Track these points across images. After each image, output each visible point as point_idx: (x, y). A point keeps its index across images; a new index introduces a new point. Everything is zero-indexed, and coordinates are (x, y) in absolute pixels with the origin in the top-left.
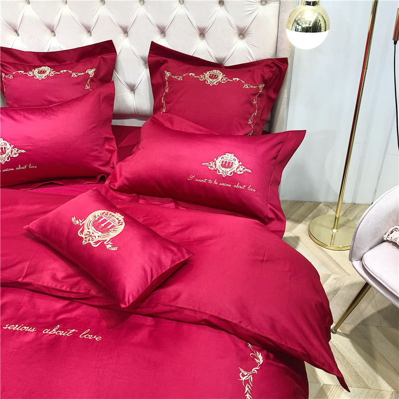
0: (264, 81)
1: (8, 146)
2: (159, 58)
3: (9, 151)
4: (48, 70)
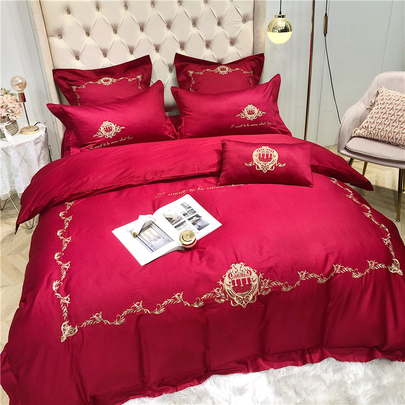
0: (253, 69)
1: (113, 125)
2: (182, 63)
3: (114, 129)
4: (111, 79)
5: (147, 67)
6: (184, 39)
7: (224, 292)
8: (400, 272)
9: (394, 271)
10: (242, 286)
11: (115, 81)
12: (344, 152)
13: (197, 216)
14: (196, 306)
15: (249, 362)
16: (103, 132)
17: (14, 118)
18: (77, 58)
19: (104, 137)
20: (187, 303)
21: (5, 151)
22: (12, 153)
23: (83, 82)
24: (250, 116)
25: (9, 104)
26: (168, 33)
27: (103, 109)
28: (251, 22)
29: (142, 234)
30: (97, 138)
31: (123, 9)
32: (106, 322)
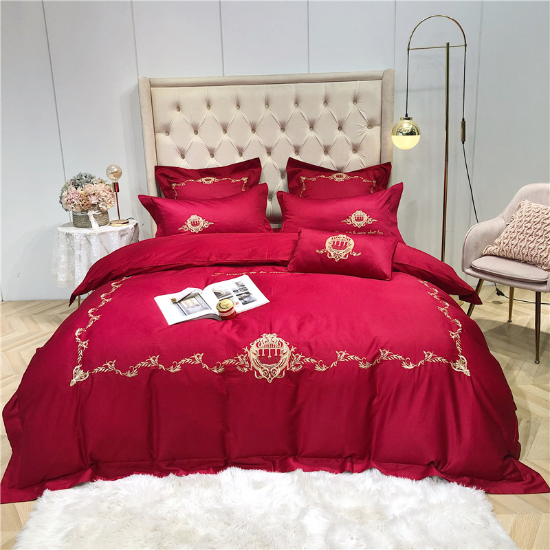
0: (376, 179)
2: (295, 169)
3: (201, 224)
4: (213, 179)
5: (255, 170)
6: (299, 143)
7: (249, 360)
8: (467, 372)
9: (458, 369)
10: (269, 357)
11: (217, 180)
12: (469, 271)
13: (248, 293)
14: (215, 371)
15: (277, 461)
16: (190, 225)
17: (104, 208)
18: (183, 157)
19: (189, 231)
20: (205, 366)
21: (87, 237)
22: (93, 240)
23: (184, 179)
24: (358, 222)
25: (101, 193)
26: (282, 136)
27: (196, 204)
28: (379, 128)
29: (182, 302)
30: (182, 232)
31: (235, 108)
32: (118, 371)
